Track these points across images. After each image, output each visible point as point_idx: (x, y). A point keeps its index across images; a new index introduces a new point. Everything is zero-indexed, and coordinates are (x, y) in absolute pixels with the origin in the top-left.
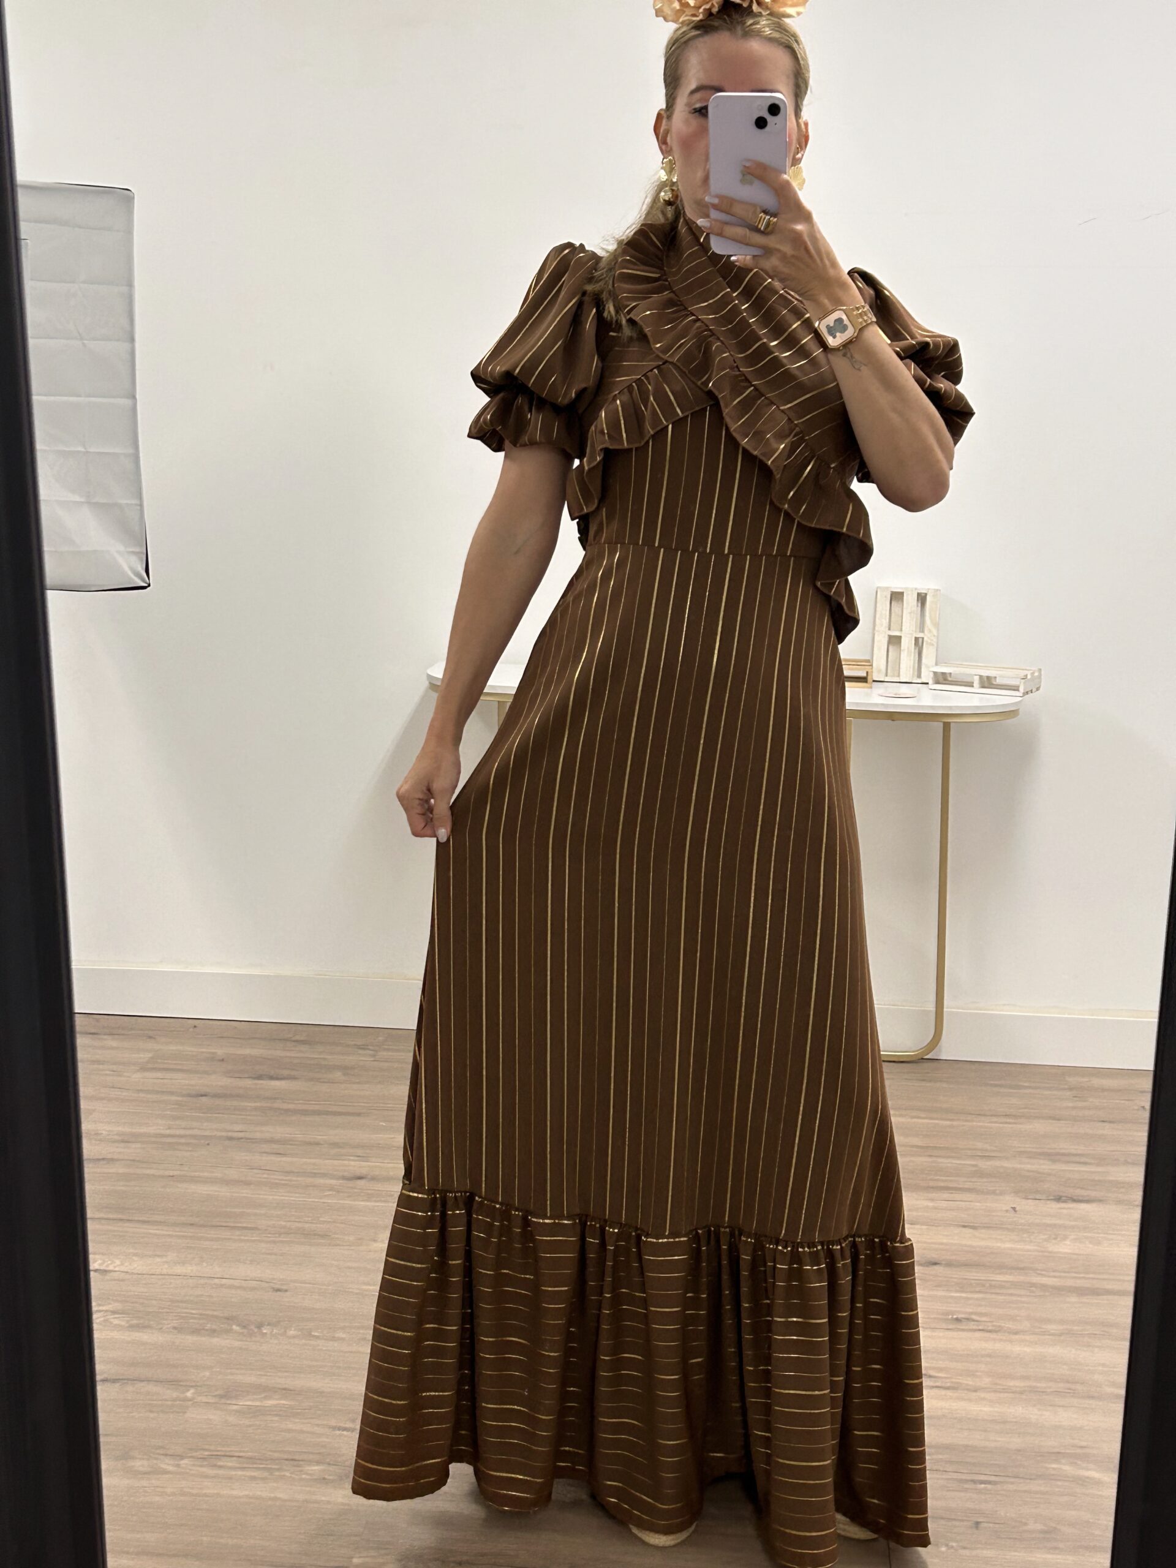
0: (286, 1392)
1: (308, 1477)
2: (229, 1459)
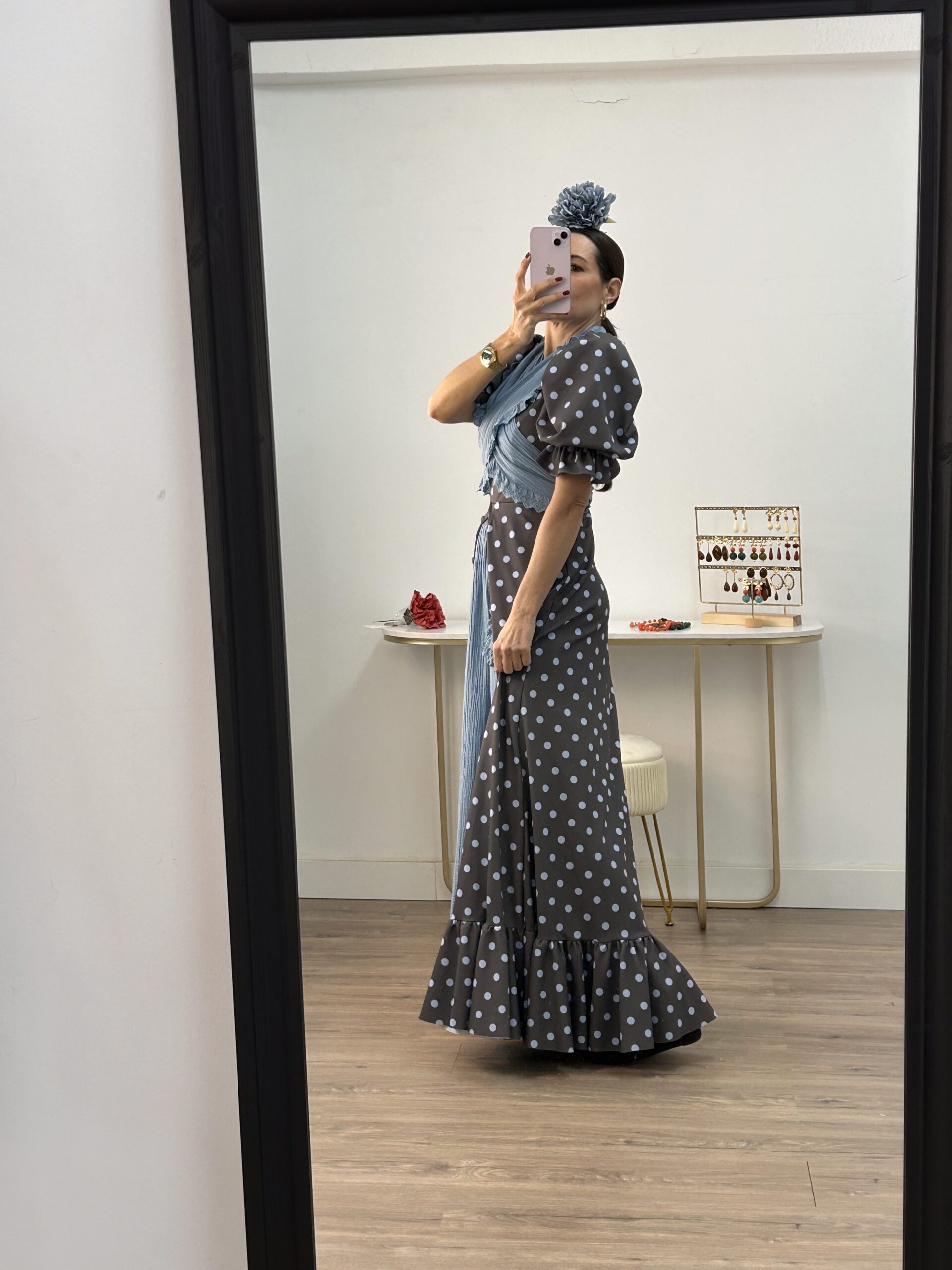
0: (377, 1124)
1: (403, 1171)
2: (344, 1163)
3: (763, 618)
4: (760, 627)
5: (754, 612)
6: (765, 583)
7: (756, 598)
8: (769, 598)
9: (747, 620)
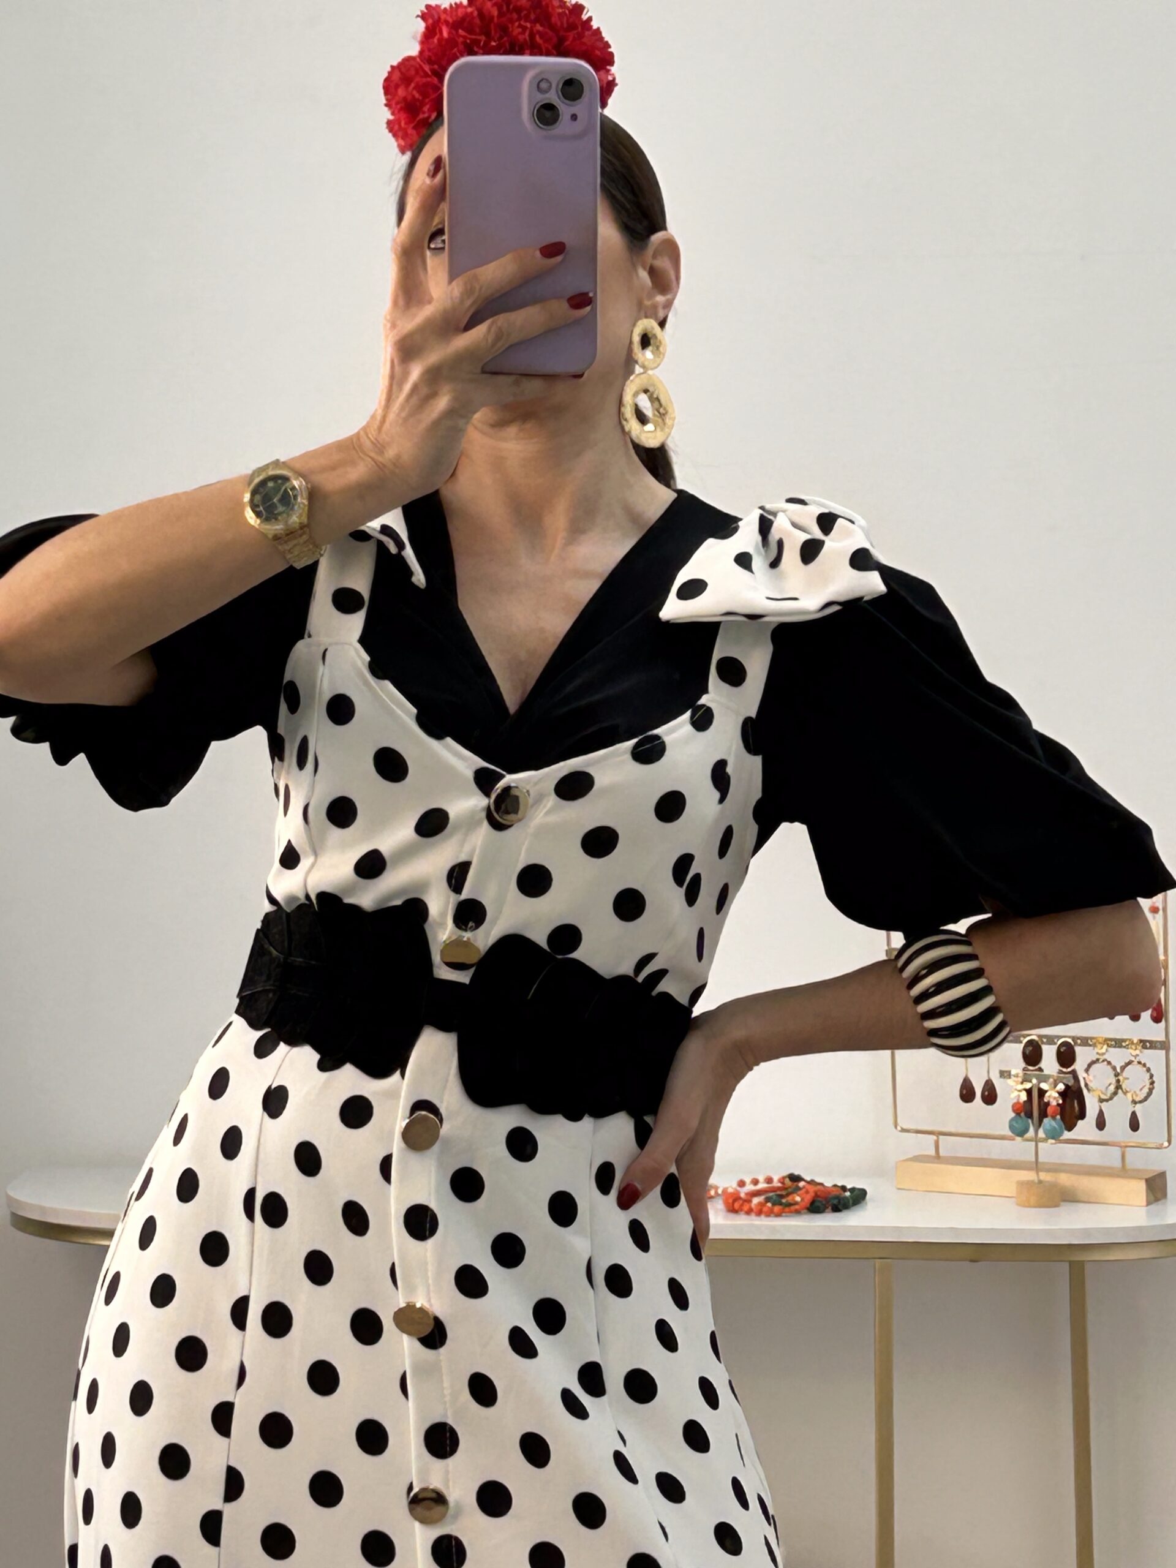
3: (1064, 1179)
4: (1057, 1206)
5: (1040, 1160)
6: (1071, 1083)
7: (1046, 1121)
8: (1080, 1122)
9: (1021, 1184)
